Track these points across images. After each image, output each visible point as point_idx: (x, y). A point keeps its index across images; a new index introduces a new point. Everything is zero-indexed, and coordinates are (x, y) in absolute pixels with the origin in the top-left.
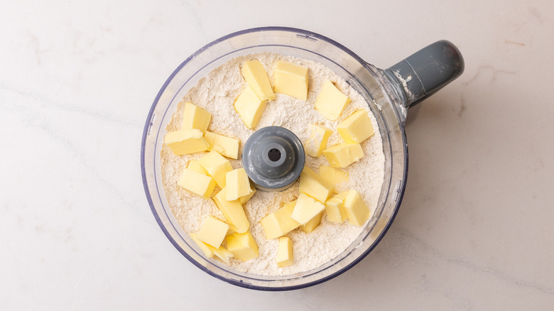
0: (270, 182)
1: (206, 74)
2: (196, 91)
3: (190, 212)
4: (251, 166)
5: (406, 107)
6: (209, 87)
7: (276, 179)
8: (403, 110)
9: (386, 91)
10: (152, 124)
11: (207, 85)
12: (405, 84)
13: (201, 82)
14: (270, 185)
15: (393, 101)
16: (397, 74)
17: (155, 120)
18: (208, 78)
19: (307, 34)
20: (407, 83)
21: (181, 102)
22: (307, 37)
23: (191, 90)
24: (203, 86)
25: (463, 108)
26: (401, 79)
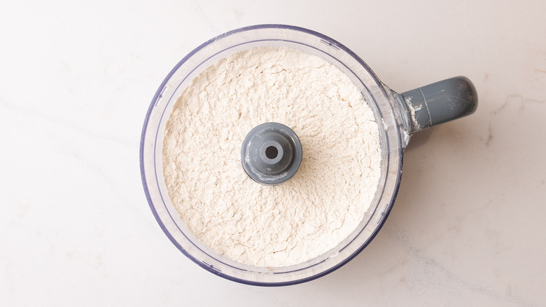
0: (263, 176)
1: (228, 55)
2: (213, 70)
3: (183, 185)
4: (248, 157)
5: (410, 135)
6: (228, 69)
7: (269, 175)
8: (406, 137)
9: (394, 115)
10: (161, 96)
11: (226, 65)
12: (413, 113)
13: (221, 62)
14: (262, 179)
15: (398, 126)
16: (408, 101)
17: (165, 93)
18: (228, 60)
19: (332, 41)
20: (416, 112)
21: (197, 78)
22: (330, 45)
23: (210, 68)
24: (222, 66)
25: (491, 137)
26: (411, 107)
